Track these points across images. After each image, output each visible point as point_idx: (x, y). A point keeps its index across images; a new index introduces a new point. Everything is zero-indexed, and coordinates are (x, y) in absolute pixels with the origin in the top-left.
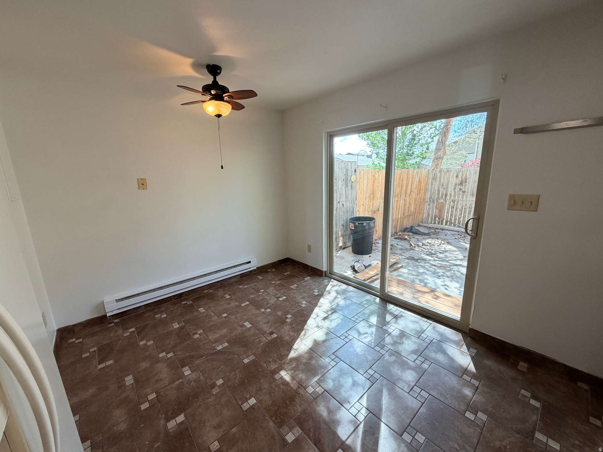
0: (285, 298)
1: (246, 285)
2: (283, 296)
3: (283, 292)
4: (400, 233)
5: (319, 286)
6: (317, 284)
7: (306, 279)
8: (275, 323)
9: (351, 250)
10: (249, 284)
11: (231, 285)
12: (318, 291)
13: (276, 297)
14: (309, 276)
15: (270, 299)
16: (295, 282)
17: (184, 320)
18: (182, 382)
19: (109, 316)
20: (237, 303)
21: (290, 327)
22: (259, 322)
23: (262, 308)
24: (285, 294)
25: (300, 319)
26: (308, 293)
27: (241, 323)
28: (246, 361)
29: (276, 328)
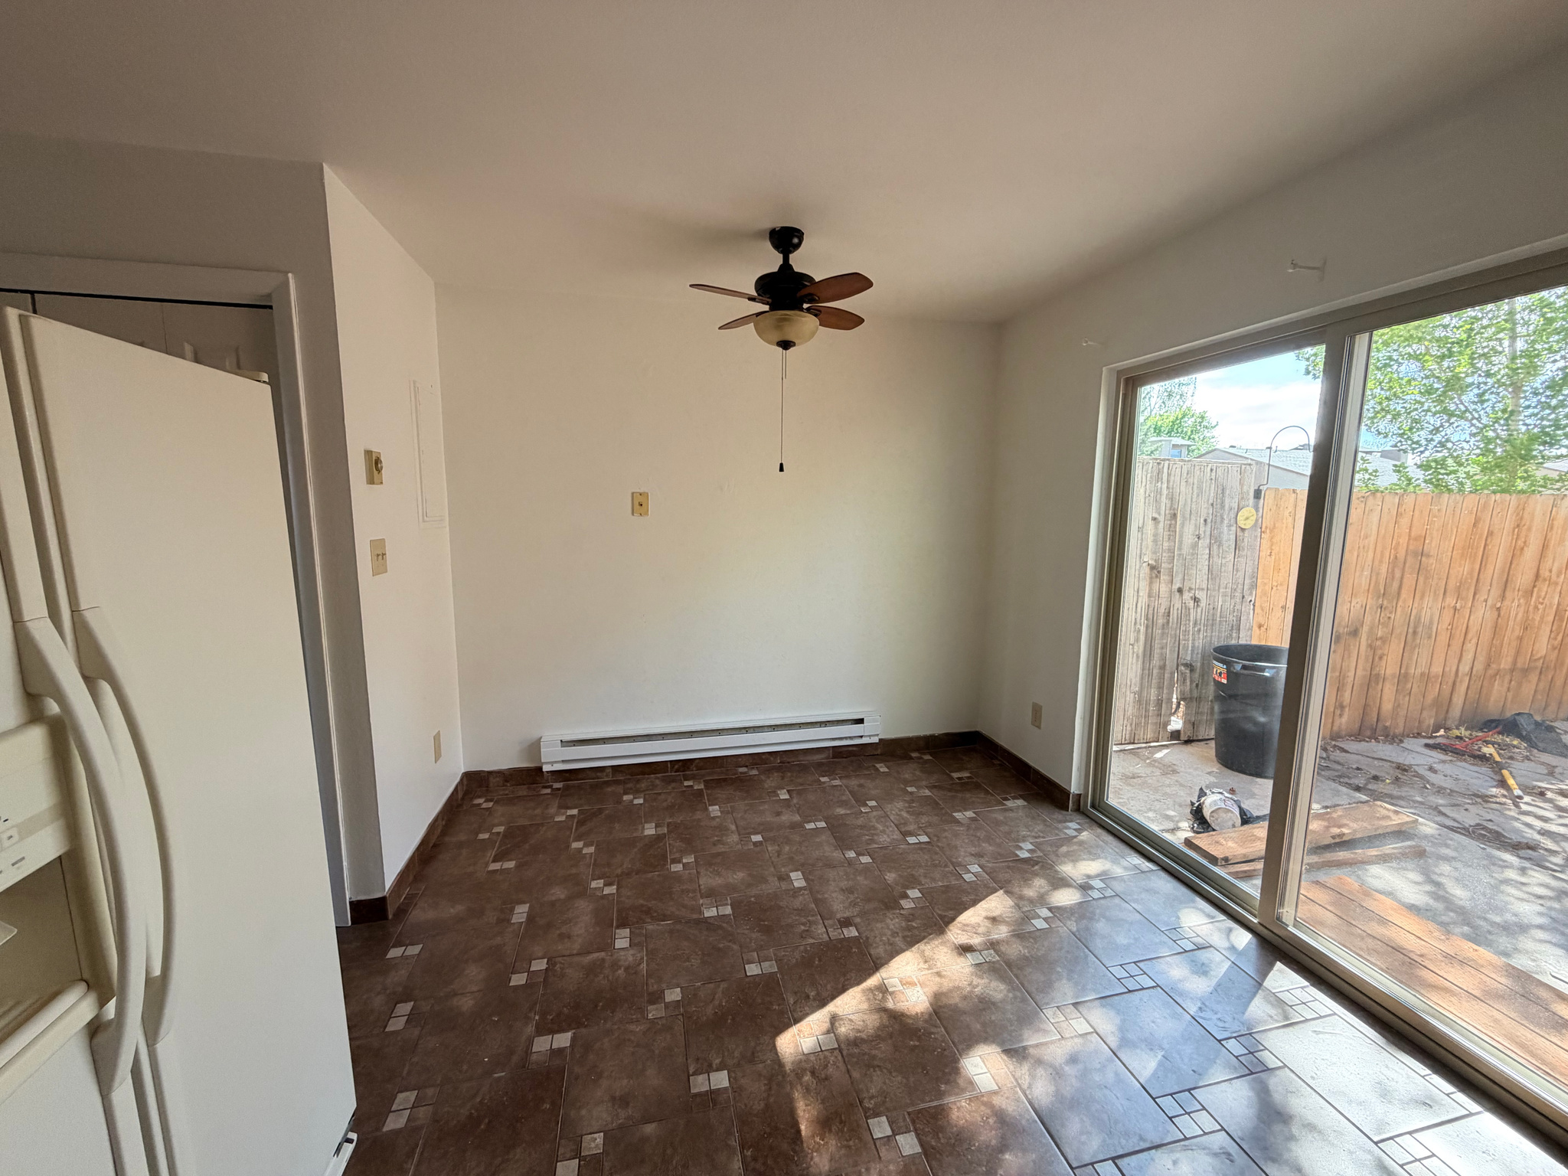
0: (924, 839)
1: (840, 778)
2: (922, 833)
3: (928, 822)
4: (1463, 732)
5: (1042, 835)
6: (1041, 827)
7: (1010, 804)
8: (869, 900)
9: (1213, 752)
10: (848, 777)
11: (804, 769)
12: (1032, 847)
13: (903, 830)
14: (1022, 797)
15: (884, 832)
16: (973, 802)
17: (670, 822)
18: (603, 960)
19: (547, 772)
20: (797, 818)
21: (904, 924)
22: (828, 881)
23: (850, 849)
24: (929, 830)
25: (940, 912)
26: (999, 845)
27: (783, 870)
28: (753, 970)
29: (862, 914)
